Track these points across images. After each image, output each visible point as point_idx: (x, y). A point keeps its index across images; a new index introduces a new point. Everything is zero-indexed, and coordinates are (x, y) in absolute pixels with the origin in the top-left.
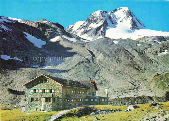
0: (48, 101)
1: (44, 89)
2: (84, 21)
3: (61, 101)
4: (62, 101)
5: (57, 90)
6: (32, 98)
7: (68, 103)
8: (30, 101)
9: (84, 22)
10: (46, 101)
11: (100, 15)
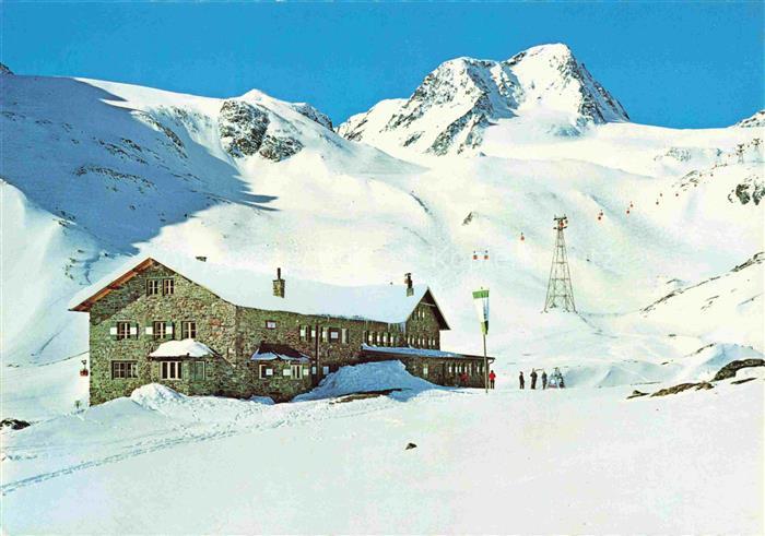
0: (173, 376)
1: (164, 319)
2: (404, 98)
3: (231, 376)
4: (235, 376)
5: (214, 327)
6: (113, 362)
7: (266, 384)
8: (108, 375)
9: (405, 101)
10: (165, 376)
11: (465, 74)
